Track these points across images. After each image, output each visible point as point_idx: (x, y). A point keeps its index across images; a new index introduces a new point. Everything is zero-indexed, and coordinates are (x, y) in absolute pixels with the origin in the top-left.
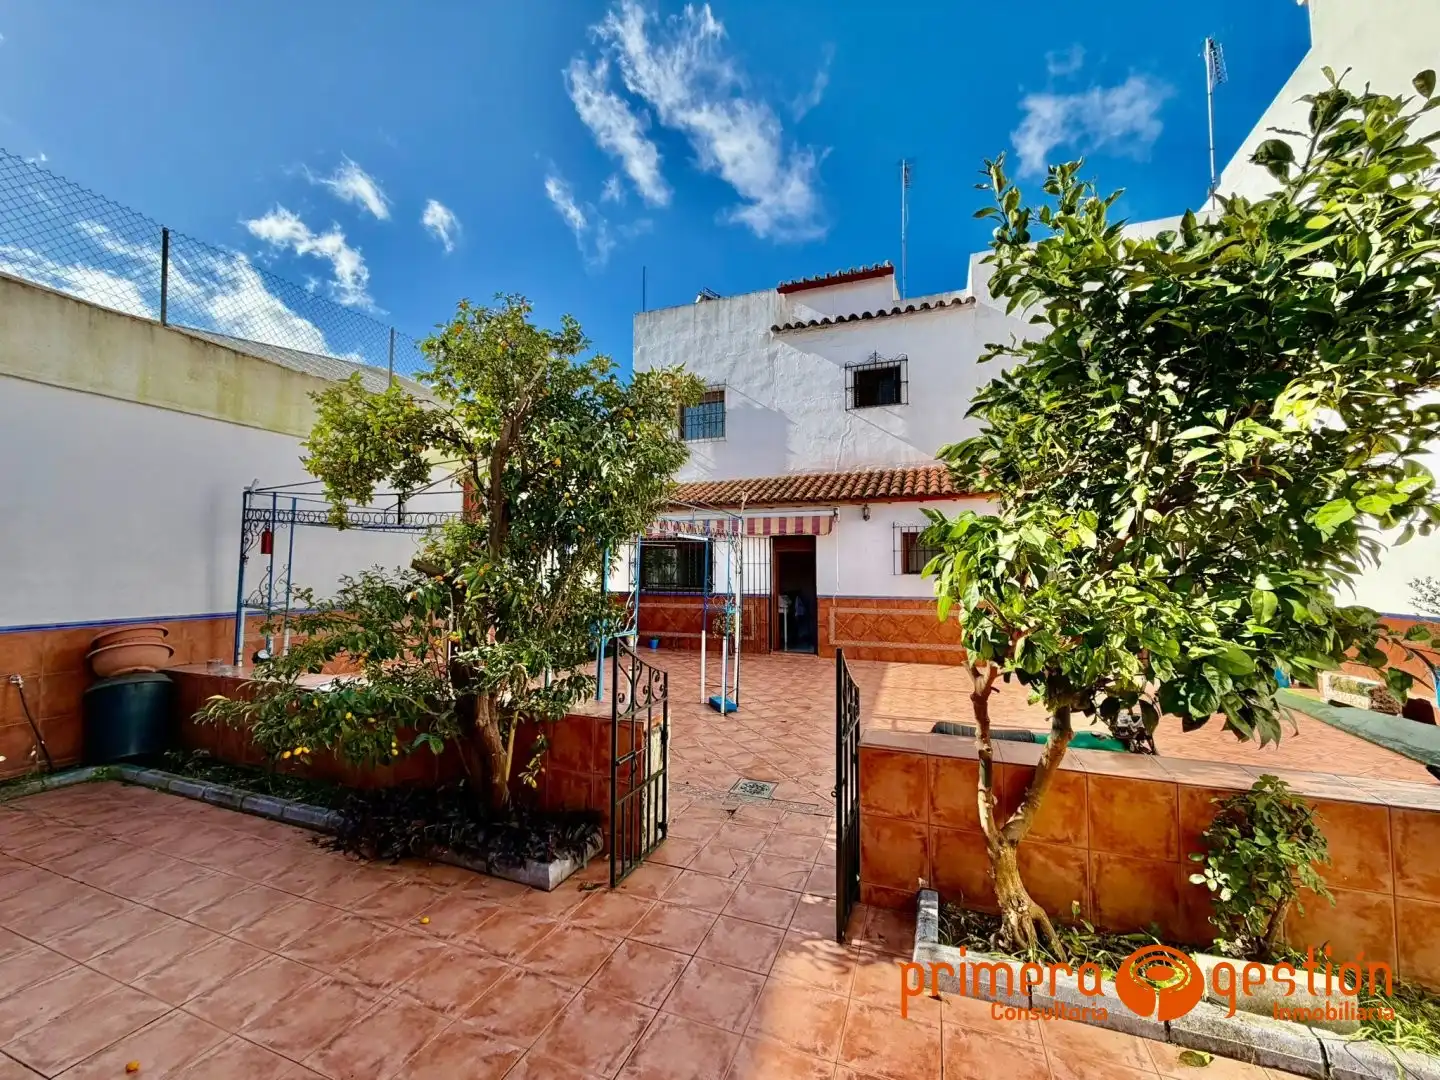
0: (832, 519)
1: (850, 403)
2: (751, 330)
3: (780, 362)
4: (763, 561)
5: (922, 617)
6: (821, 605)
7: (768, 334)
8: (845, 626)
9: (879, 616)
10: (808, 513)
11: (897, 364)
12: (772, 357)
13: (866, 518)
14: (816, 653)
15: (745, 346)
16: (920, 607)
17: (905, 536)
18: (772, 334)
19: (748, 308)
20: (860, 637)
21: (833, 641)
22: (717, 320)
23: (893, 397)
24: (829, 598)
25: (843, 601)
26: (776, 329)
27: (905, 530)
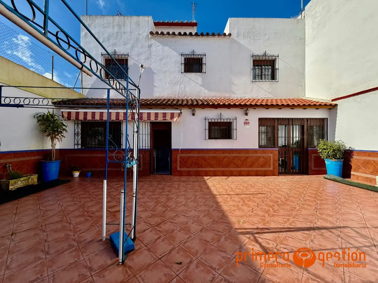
0: (179, 115)
1: (183, 71)
2: (141, 33)
3: (153, 48)
4: (147, 133)
5: (216, 157)
6: (173, 153)
7: (148, 36)
8: (184, 162)
9: (199, 157)
10: (169, 111)
11: (202, 56)
12: (150, 46)
13: (193, 115)
14: (171, 174)
15: (137, 40)
16: (215, 153)
17: (210, 123)
18: (150, 36)
19: (139, 22)
20: (190, 166)
21: (179, 169)
22: (124, 26)
23: (199, 70)
24: (177, 150)
25: (184, 151)
26: (151, 33)
27: (210, 121)
